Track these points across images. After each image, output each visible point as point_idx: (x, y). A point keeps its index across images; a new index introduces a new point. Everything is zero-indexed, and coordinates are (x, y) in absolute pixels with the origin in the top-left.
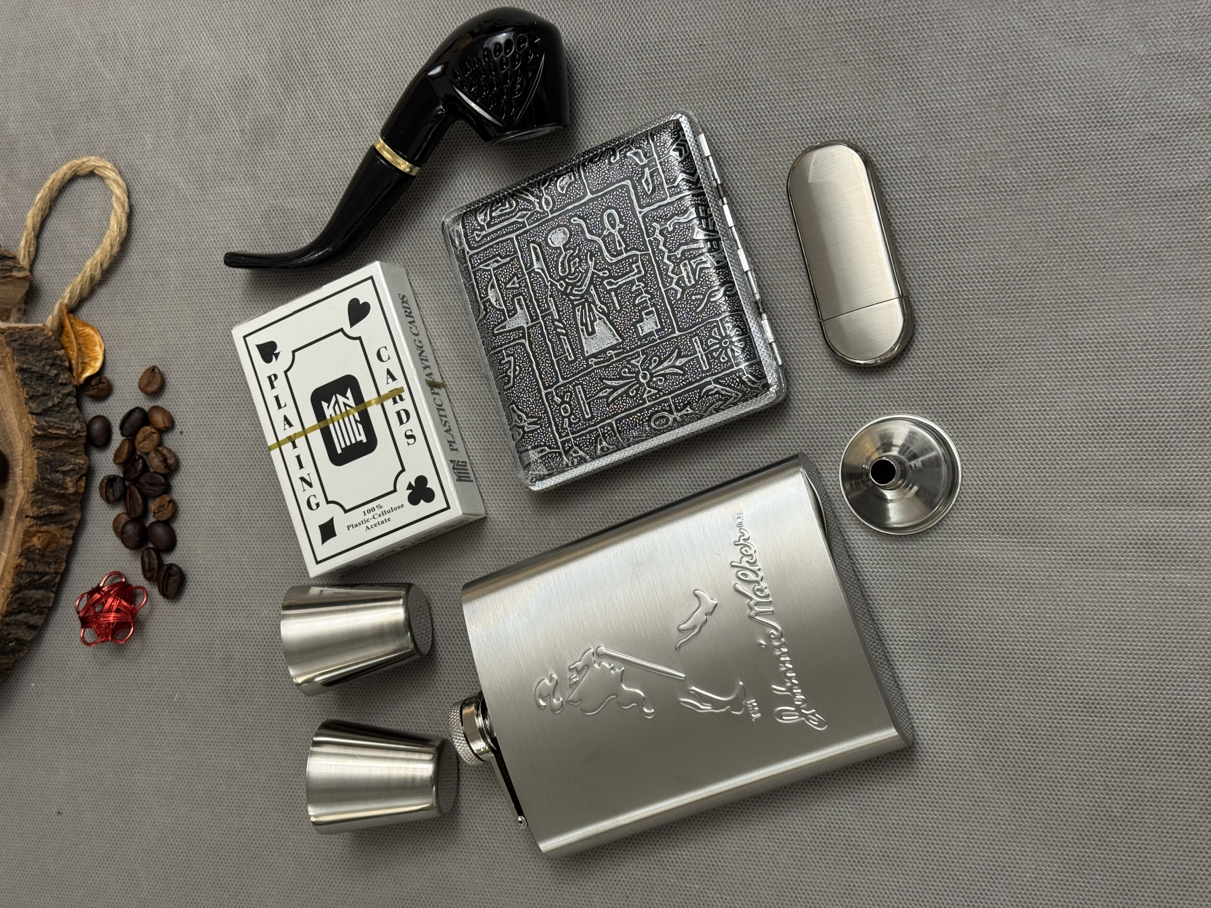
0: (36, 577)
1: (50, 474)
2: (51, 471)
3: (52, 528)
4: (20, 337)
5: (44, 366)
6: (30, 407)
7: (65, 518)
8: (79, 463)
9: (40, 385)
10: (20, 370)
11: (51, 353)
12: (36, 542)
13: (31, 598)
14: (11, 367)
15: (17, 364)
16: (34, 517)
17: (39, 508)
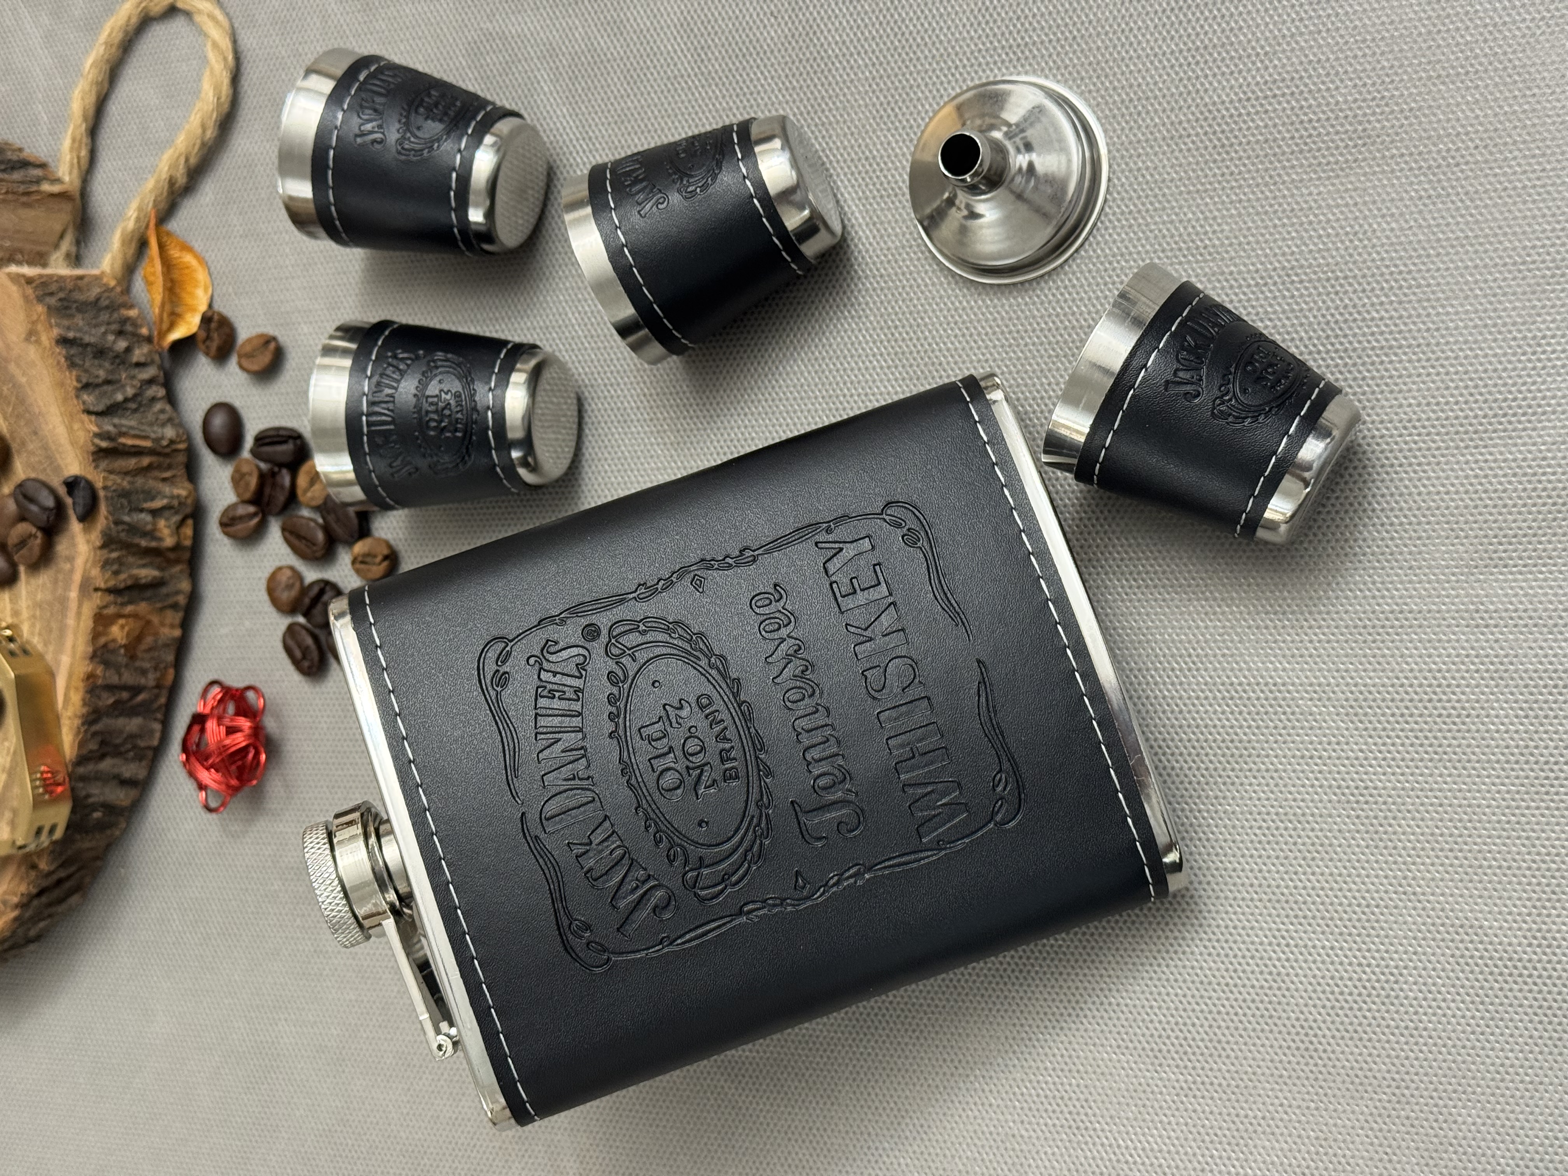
0: (125, 695)
1: (129, 514)
2: (130, 510)
3: (142, 607)
4: (61, 289)
5: (105, 333)
6: (84, 403)
7: (164, 590)
8: (178, 496)
9: (100, 366)
10: (63, 341)
11: (115, 315)
12: (118, 632)
13: (121, 732)
14: (47, 337)
15: (56, 332)
16: (109, 591)
17: (116, 573)
